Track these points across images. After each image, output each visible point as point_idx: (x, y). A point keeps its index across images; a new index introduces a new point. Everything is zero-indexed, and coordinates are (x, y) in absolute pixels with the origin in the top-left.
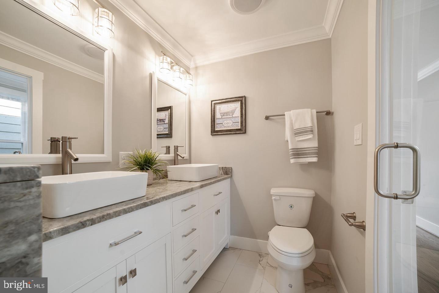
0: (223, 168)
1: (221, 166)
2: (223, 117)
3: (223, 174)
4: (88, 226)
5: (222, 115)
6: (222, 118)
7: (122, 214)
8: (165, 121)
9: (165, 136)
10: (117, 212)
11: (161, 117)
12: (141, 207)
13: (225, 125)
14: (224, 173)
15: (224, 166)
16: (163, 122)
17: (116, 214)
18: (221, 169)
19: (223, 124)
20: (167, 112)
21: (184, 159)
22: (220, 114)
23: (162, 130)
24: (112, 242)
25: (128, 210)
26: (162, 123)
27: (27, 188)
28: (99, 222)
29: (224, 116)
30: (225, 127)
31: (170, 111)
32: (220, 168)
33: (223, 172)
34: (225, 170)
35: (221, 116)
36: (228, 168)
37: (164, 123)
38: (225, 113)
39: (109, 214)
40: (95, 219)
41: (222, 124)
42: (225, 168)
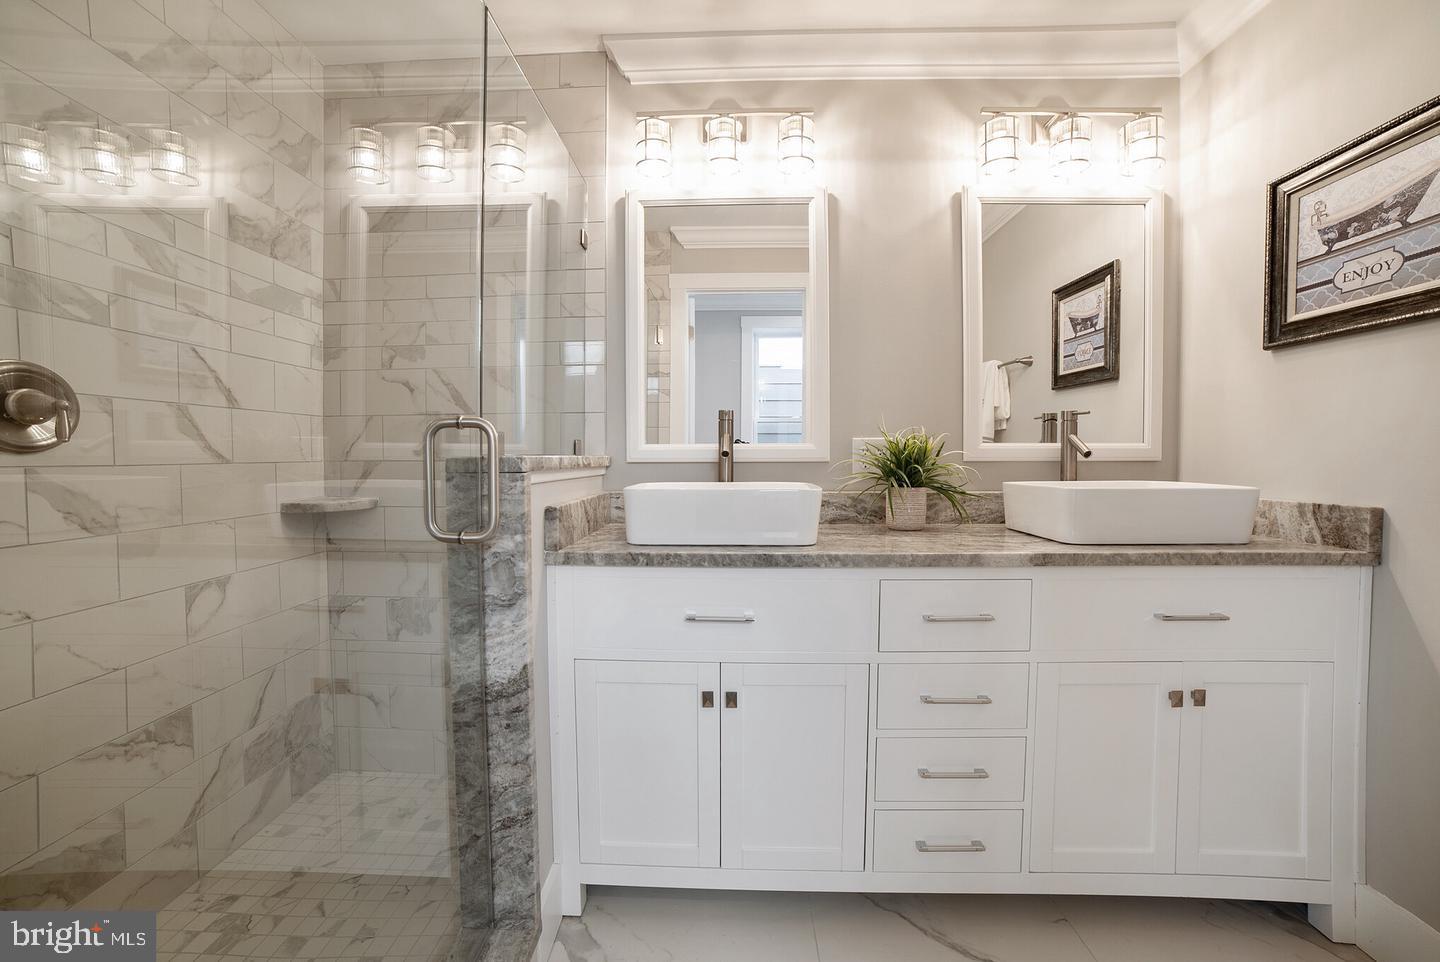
0: (1317, 508)
1: (1310, 499)
2: (1337, 246)
3: (1318, 538)
4: (642, 565)
5: (1332, 235)
6: (1329, 252)
7: (706, 564)
8: (1096, 323)
9: (1098, 376)
10: (695, 556)
11: (1087, 309)
12: (755, 563)
13: (1346, 287)
14: (1323, 536)
15: (1326, 500)
16: (1093, 326)
17: (694, 560)
18: (1309, 515)
19: (1339, 281)
20: (1102, 289)
21: (1089, 459)
22: (1323, 232)
23: (1087, 357)
24: (692, 613)
25: (720, 560)
26: (1089, 331)
27: (513, 481)
28: (660, 564)
29: (1343, 236)
30: (1345, 295)
31: (1109, 283)
32: (1301, 507)
33: (1320, 529)
34: (1330, 520)
35: (1325, 242)
36: (1348, 509)
37: (1093, 329)
38: (1349, 222)
39: (680, 555)
40: (653, 556)
41: (1331, 281)
42: (1332, 508)
